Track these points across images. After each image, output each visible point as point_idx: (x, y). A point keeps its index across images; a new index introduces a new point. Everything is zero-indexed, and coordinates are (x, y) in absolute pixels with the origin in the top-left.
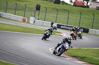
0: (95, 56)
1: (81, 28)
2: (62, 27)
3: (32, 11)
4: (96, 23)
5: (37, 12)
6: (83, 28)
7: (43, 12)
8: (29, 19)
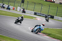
0: (57, 34)
1: (49, 15)
2: (37, 14)
3: (19, 3)
4: (59, 12)
5: (22, 4)
6: (51, 15)
7: (26, 4)
8: (17, 8)
